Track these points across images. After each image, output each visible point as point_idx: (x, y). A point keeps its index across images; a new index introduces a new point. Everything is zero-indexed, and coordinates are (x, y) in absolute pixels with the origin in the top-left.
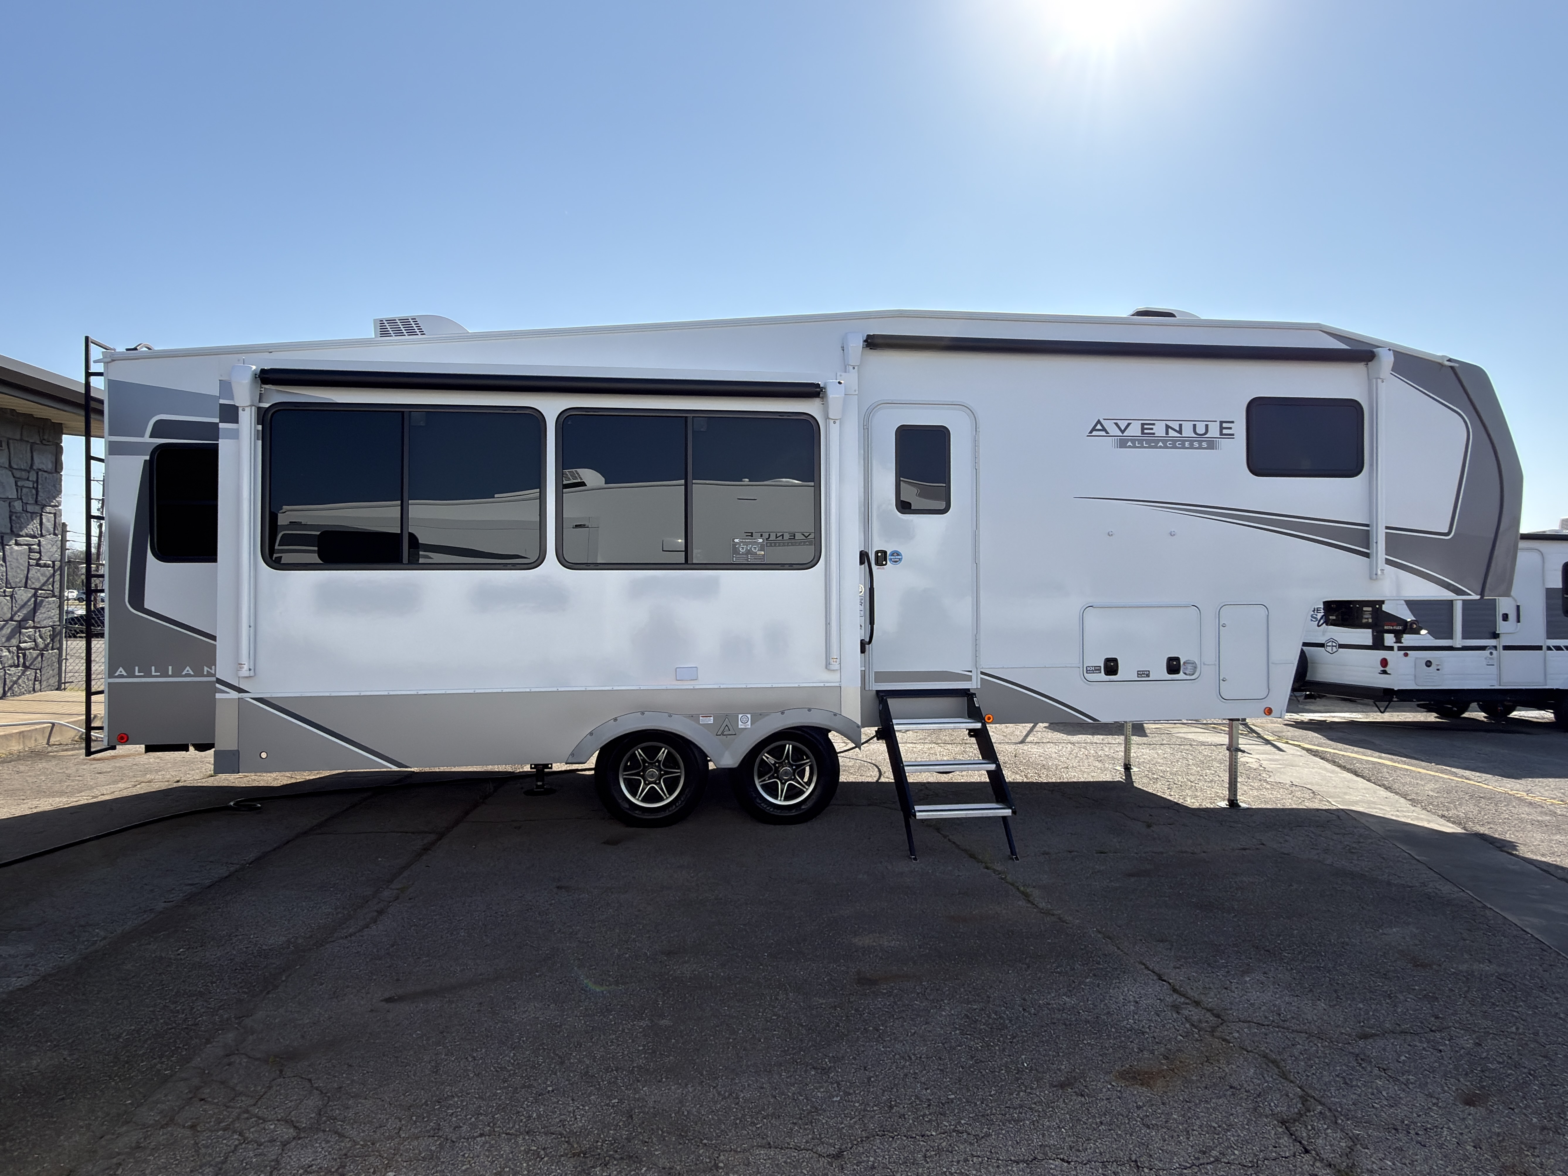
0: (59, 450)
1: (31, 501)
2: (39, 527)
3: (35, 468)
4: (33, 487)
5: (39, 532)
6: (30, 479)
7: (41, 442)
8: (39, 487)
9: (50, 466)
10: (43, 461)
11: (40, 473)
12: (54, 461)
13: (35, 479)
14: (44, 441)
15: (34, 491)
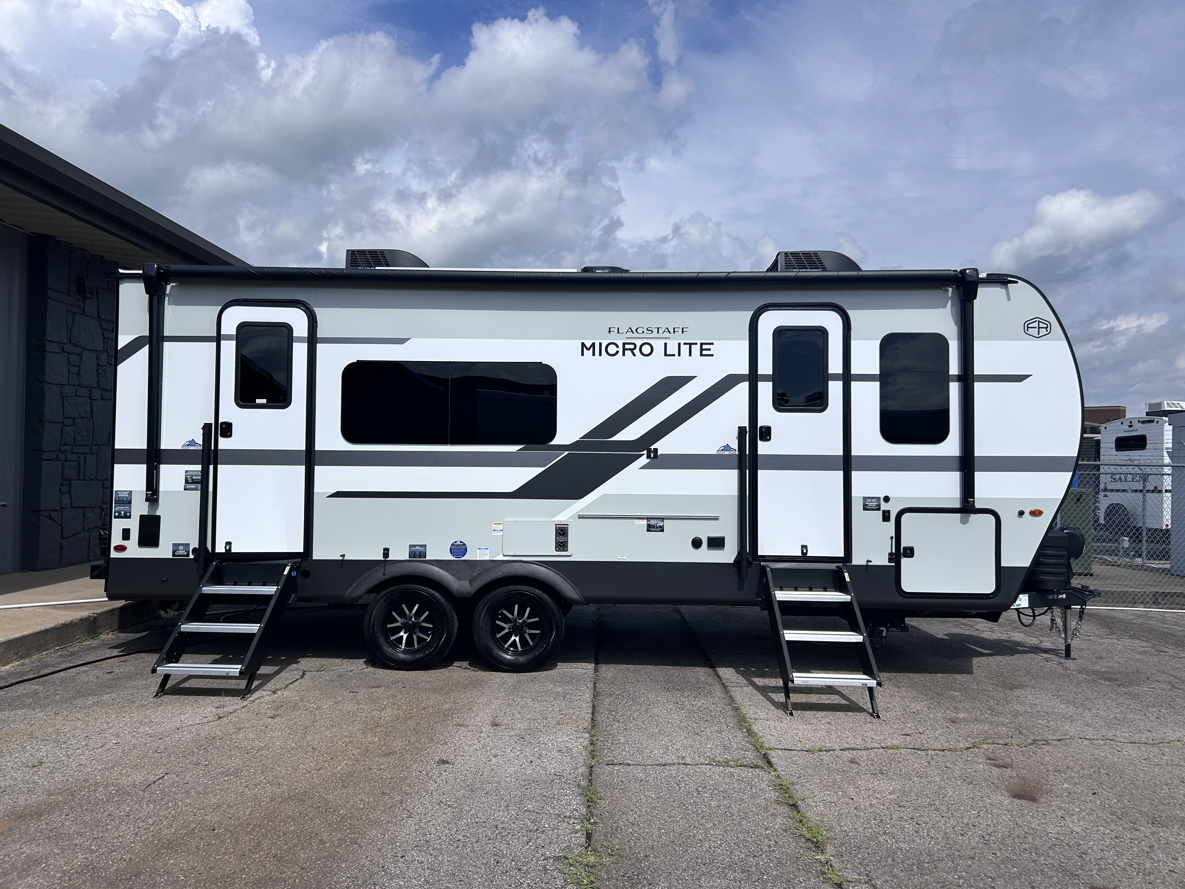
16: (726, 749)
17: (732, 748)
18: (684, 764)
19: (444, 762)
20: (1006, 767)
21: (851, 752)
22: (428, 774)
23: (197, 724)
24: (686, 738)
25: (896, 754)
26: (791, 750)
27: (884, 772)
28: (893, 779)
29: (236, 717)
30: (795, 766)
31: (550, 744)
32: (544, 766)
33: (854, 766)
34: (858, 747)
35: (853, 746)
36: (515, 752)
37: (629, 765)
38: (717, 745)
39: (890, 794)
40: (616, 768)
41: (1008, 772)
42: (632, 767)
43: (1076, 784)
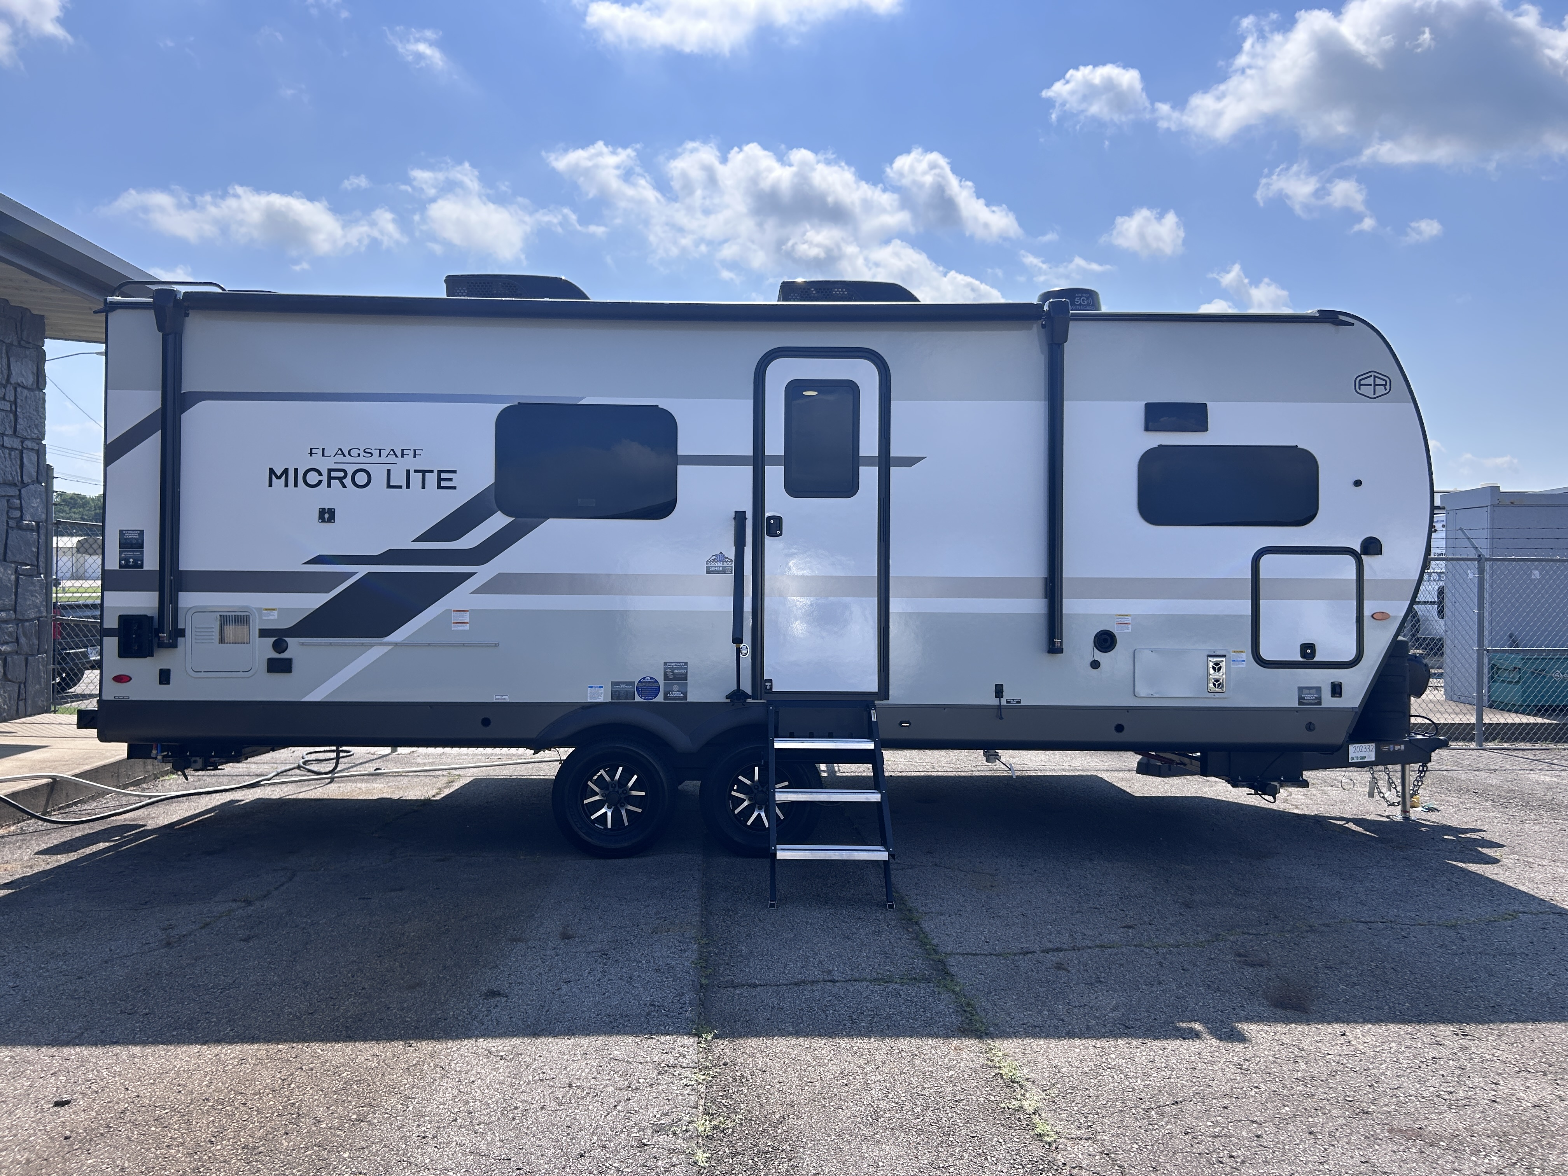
0: (41, 358)
1: (9, 431)
2: (19, 471)
3: (13, 381)
4: (11, 411)
5: (20, 478)
6: (7, 398)
7: (19, 343)
8: (18, 410)
9: (30, 380)
10: (21, 373)
11: (19, 389)
12: (35, 371)
13: (12, 399)
14: (23, 343)
15: (12, 416)
16: (888, 957)
17: (896, 955)
18: (830, 981)
19: (494, 994)
20: (1262, 966)
21: (1056, 954)
22: (470, 1013)
23: (133, 954)
24: (832, 944)
25: (1116, 954)
26: (974, 955)
27: (1103, 980)
28: (1115, 991)
29: (191, 942)
30: (983, 977)
31: (644, 962)
32: (637, 992)
33: (1063, 973)
34: (1065, 946)
35: (1058, 945)
36: (594, 975)
37: (755, 986)
38: (875, 953)
39: (1113, 1010)
40: (738, 992)
41: (1264, 972)
42: (759, 988)
43: (1355, 984)
